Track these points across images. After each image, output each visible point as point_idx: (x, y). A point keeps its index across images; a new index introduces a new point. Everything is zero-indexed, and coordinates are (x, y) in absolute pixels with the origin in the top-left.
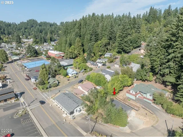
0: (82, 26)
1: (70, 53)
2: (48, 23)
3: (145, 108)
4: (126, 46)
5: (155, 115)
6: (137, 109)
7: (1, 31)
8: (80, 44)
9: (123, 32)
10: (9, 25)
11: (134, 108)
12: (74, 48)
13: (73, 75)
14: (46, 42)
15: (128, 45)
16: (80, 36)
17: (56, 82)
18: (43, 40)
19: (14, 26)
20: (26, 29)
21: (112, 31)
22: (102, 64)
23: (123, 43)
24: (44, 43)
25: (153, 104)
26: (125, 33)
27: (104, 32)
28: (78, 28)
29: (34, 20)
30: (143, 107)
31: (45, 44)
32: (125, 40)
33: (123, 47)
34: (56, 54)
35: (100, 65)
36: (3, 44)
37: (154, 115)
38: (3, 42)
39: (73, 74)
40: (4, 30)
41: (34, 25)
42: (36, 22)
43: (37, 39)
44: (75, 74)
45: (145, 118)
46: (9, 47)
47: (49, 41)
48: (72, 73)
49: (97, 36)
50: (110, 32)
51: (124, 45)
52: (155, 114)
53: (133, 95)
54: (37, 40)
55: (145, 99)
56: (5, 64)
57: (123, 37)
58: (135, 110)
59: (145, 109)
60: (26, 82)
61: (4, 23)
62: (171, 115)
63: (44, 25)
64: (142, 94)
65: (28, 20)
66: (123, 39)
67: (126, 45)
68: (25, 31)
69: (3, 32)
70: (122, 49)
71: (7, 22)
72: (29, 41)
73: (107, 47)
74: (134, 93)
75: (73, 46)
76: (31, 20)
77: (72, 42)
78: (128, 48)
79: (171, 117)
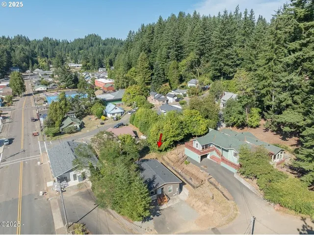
0: (155, 34)
1: (125, 80)
2: (117, 41)
3: (216, 183)
4: (228, 65)
5: (233, 202)
6: (196, 183)
7: (42, 53)
8: (147, 65)
9: (223, 37)
10: (57, 43)
11: (190, 181)
12: (136, 72)
13: (114, 116)
14: (102, 67)
15: (232, 62)
16: (150, 51)
17: (75, 125)
18: (97, 63)
19: (63, 45)
20: (81, 49)
21: (204, 39)
22: (176, 98)
23: (221, 59)
24: (99, 68)
25: (237, 176)
26: (226, 37)
27: (194, 43)
28: (149, 38)
29: (96, 35)
30: (213, 180)
31: (101, 70)
32: (226, 52)
33: (221, 66)
34: (106, 84)
35: (171, 100)
36: (37, 70)
37: (231, 203)
38: (38, 67)
39: (113, 114)
40: (47, 51)
41: (95, 43)
42: (100, 38)
43: (89, 62)
44: (118, 113)
45: (205, 208)
46: (42, 75)
47: (108, 65)
48: (113, 112)
49: (179, 51)
50: (202, 39)
51: (224, 63)
52: (234, 199)
53: (198, 152)
54: (88, 64)
55: (223, 164)
56: (19, 96)
57: (222, 46)
58: (191, 185)
59: (214, 185)
60: (31, 123)
61: (50, 41)
62: (277, 206)
63: (110, 43)
64: (220, 150)
65: (87, 35)
66: (222, 51)
67: (227, 62)
68: (79, 53)
69: (44, 53)
70: (220, 70)
71: (54, 40)
72: (78, 66)
73: (194, 70)
74: (200, 148)
75: (133, 69)
76: (90, 35)
77: (133, 61)
78: (231, 69)
79: (273, 210)
